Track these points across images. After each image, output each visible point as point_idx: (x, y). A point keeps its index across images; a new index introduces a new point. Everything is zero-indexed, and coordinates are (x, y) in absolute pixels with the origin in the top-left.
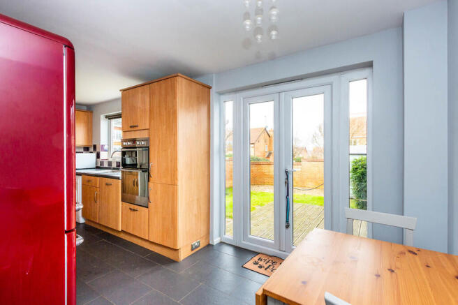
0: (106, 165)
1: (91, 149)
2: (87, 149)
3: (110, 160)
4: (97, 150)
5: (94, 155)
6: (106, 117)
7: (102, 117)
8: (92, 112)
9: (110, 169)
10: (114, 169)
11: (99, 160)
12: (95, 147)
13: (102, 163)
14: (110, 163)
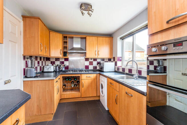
0: (121, 70)
1: (112, 60)
2: (110, 60)
3: (123, 67)
4: (115, 61)
5: (114, 63)
6: (121, 38)
7: (118, 38)
8: (113, 38)
9: (124, 74)
10: (127, 74)
11: (117, 67)
12: (114, 58)
13: (118, 69)
14: (124, 70)
